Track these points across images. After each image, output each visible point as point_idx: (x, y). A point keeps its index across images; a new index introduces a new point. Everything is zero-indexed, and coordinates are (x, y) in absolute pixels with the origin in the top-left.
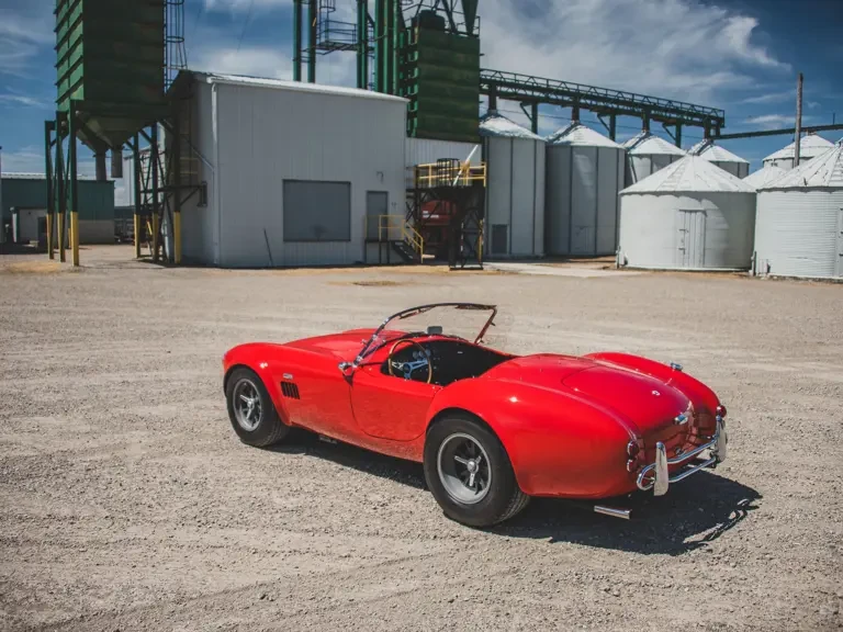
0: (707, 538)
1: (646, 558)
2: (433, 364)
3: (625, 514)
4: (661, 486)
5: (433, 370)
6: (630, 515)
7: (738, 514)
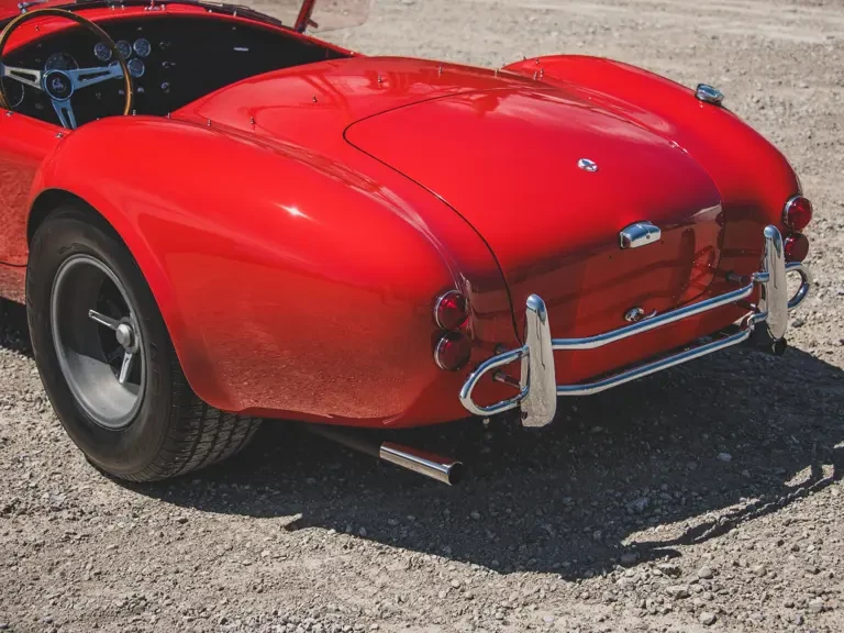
0: (690, 538)
1: (497, 582)
2: (136, 82)
3: (438, 471)
4: (541, 402)
5: (135, 96)
6: (452, 474)
7: (818, 473)
